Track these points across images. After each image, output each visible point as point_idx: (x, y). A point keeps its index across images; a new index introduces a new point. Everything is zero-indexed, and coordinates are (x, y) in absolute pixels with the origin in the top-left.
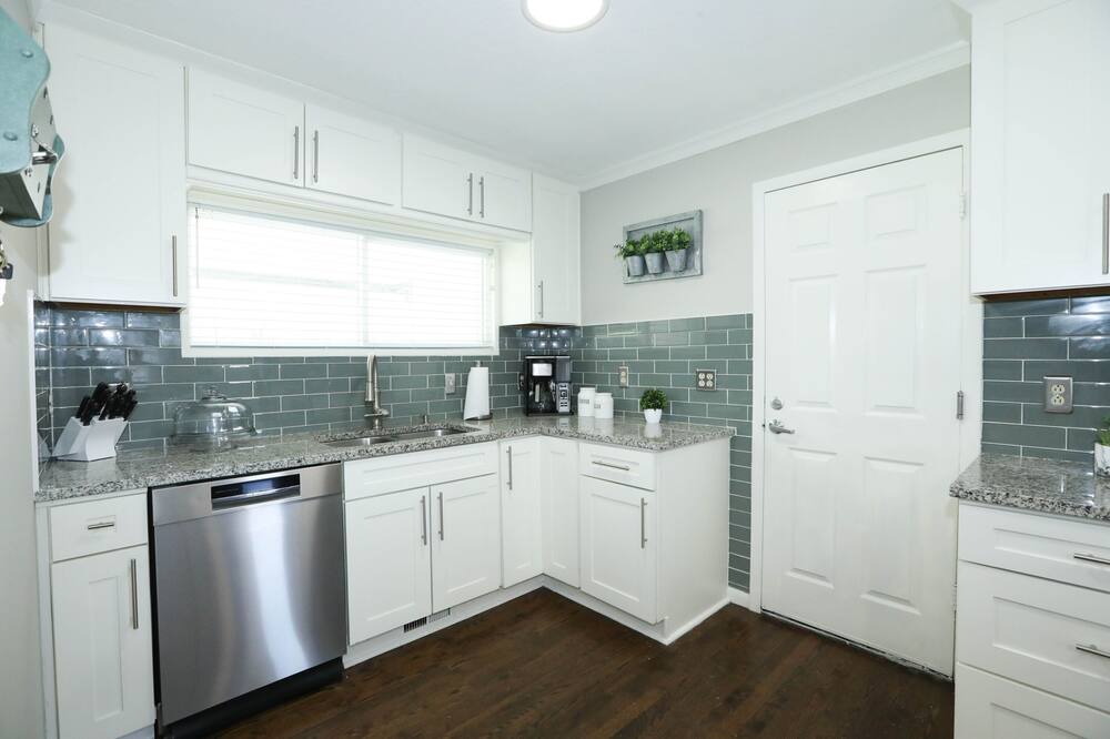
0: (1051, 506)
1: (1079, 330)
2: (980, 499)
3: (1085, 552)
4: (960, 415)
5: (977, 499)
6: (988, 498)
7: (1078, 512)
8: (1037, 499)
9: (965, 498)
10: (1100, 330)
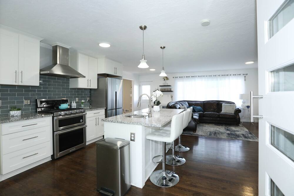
7: (22, 120)
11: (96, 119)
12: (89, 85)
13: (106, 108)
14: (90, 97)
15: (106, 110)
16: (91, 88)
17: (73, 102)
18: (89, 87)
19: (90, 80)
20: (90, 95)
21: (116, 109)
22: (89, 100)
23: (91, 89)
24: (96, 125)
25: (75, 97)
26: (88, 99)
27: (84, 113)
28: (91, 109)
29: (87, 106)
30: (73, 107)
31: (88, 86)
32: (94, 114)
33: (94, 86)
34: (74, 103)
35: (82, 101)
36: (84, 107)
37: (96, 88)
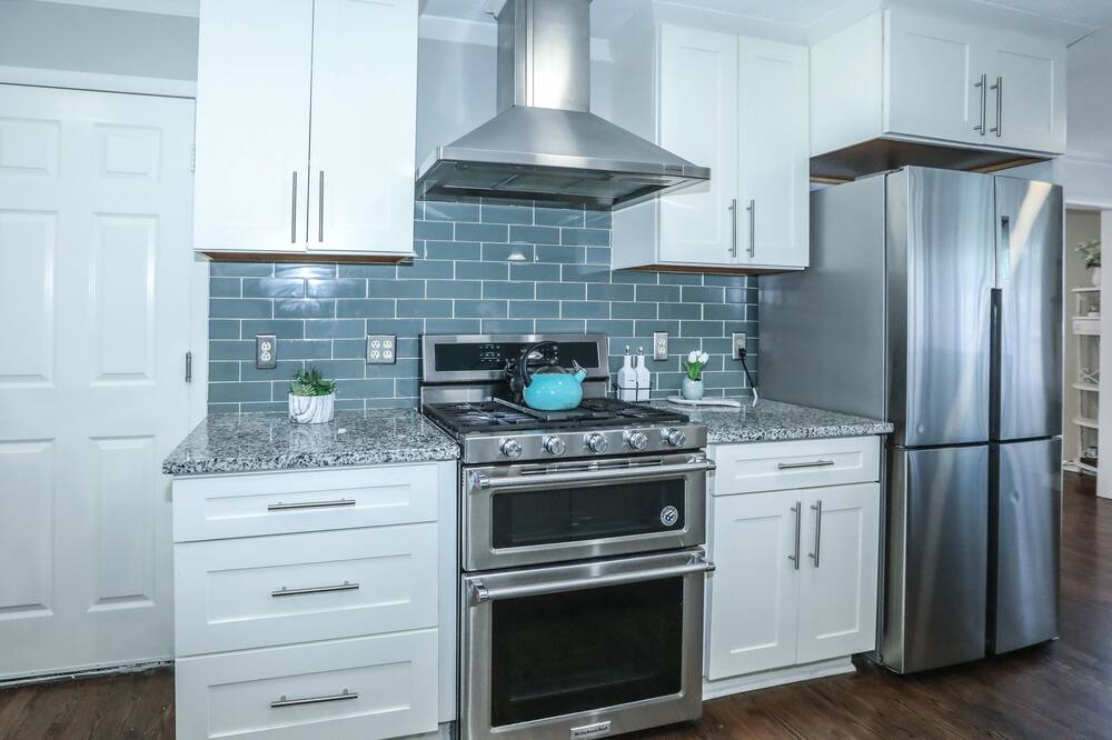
0: (250, 464)
1: (280, 293)
2: (192, 470)
3: (275, 502)
4: (188, 378)
5: (189, 472)
6: (199, 468)
7: (272, 464)
8: (240, 459)
9: (177, 473)
10: (294, 293)
11: (797, 510)
12: (743, 244)
13: (890, 428)
14: (754, 330)
15: (891, 445)
16: (762, 260)
17: (628, 359)
18: (743, 260)
19: (751, 209)
20: (754, 313)
21: (994, 442)
22: (742, 352)
23: (755, 274)
24: (796, 559)
25: (648, 330)
26: (738, 341)
27: (695, 462)
28: (752, 425)
29: (729, 394)
30: (628, 396)
31: (734, 251)
32: (782, 467)
33: (785, 248)
34: (634, 365)
35: (692, 357)
36: (706, 394)
37: (800, 260)
